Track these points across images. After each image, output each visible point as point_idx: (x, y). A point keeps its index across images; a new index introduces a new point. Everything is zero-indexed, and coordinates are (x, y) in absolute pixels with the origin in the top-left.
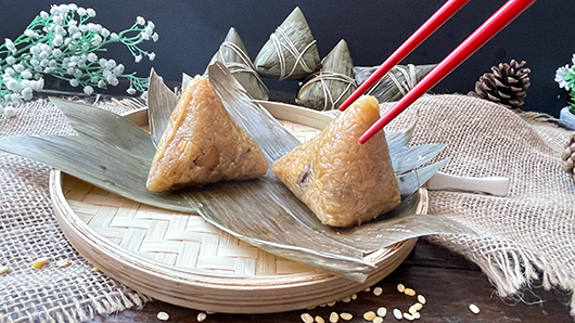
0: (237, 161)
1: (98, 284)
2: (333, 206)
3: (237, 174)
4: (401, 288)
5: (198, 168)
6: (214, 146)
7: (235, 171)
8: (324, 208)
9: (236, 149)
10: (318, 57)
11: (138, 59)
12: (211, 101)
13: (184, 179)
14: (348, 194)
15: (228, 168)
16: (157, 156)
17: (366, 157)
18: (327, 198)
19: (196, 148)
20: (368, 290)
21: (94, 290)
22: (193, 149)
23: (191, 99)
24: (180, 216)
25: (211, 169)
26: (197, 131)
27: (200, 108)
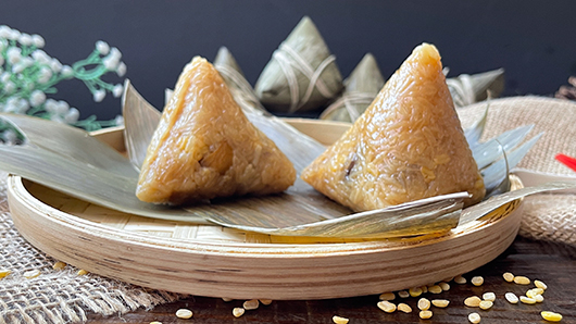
0: (255, 162)
1: (87, 284)
2: (396, 192)
3: (257, 182)
4: (508, 277)
5: (205, 170)
6: (224, 142)
7: (253, 178)
8: (383, 197)
9: (253, 147)
10: (339, 77)
11: (99, 95)
12: (216, 87)
13: (187, 185)
14: (414, 174)
15: (245, 173)
16: (149, 159)
17: (433, 122)
18: (387, 184)
19: (201, 144)
20: (464, 281)
21: (83, 289)
22: (197, 145)
23: (190, 85)
24: (185, 228)
25: (222, 173)
26: (201, 123)
27: (203, 94)
